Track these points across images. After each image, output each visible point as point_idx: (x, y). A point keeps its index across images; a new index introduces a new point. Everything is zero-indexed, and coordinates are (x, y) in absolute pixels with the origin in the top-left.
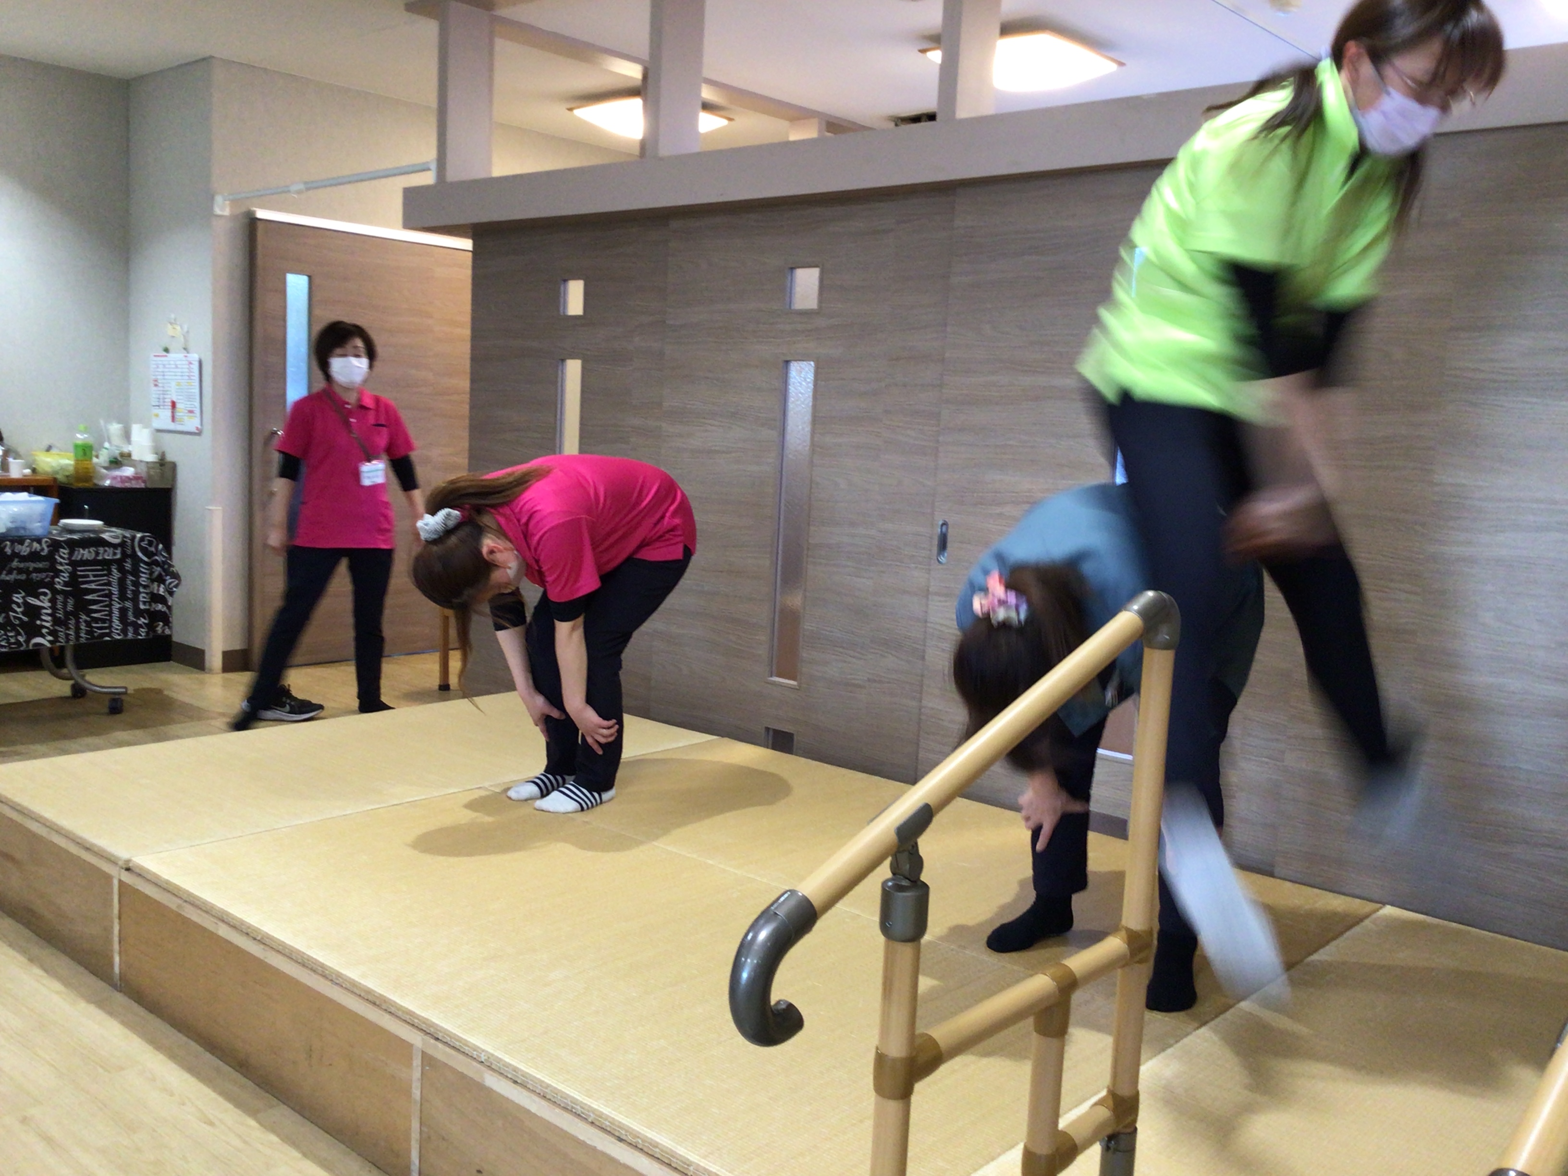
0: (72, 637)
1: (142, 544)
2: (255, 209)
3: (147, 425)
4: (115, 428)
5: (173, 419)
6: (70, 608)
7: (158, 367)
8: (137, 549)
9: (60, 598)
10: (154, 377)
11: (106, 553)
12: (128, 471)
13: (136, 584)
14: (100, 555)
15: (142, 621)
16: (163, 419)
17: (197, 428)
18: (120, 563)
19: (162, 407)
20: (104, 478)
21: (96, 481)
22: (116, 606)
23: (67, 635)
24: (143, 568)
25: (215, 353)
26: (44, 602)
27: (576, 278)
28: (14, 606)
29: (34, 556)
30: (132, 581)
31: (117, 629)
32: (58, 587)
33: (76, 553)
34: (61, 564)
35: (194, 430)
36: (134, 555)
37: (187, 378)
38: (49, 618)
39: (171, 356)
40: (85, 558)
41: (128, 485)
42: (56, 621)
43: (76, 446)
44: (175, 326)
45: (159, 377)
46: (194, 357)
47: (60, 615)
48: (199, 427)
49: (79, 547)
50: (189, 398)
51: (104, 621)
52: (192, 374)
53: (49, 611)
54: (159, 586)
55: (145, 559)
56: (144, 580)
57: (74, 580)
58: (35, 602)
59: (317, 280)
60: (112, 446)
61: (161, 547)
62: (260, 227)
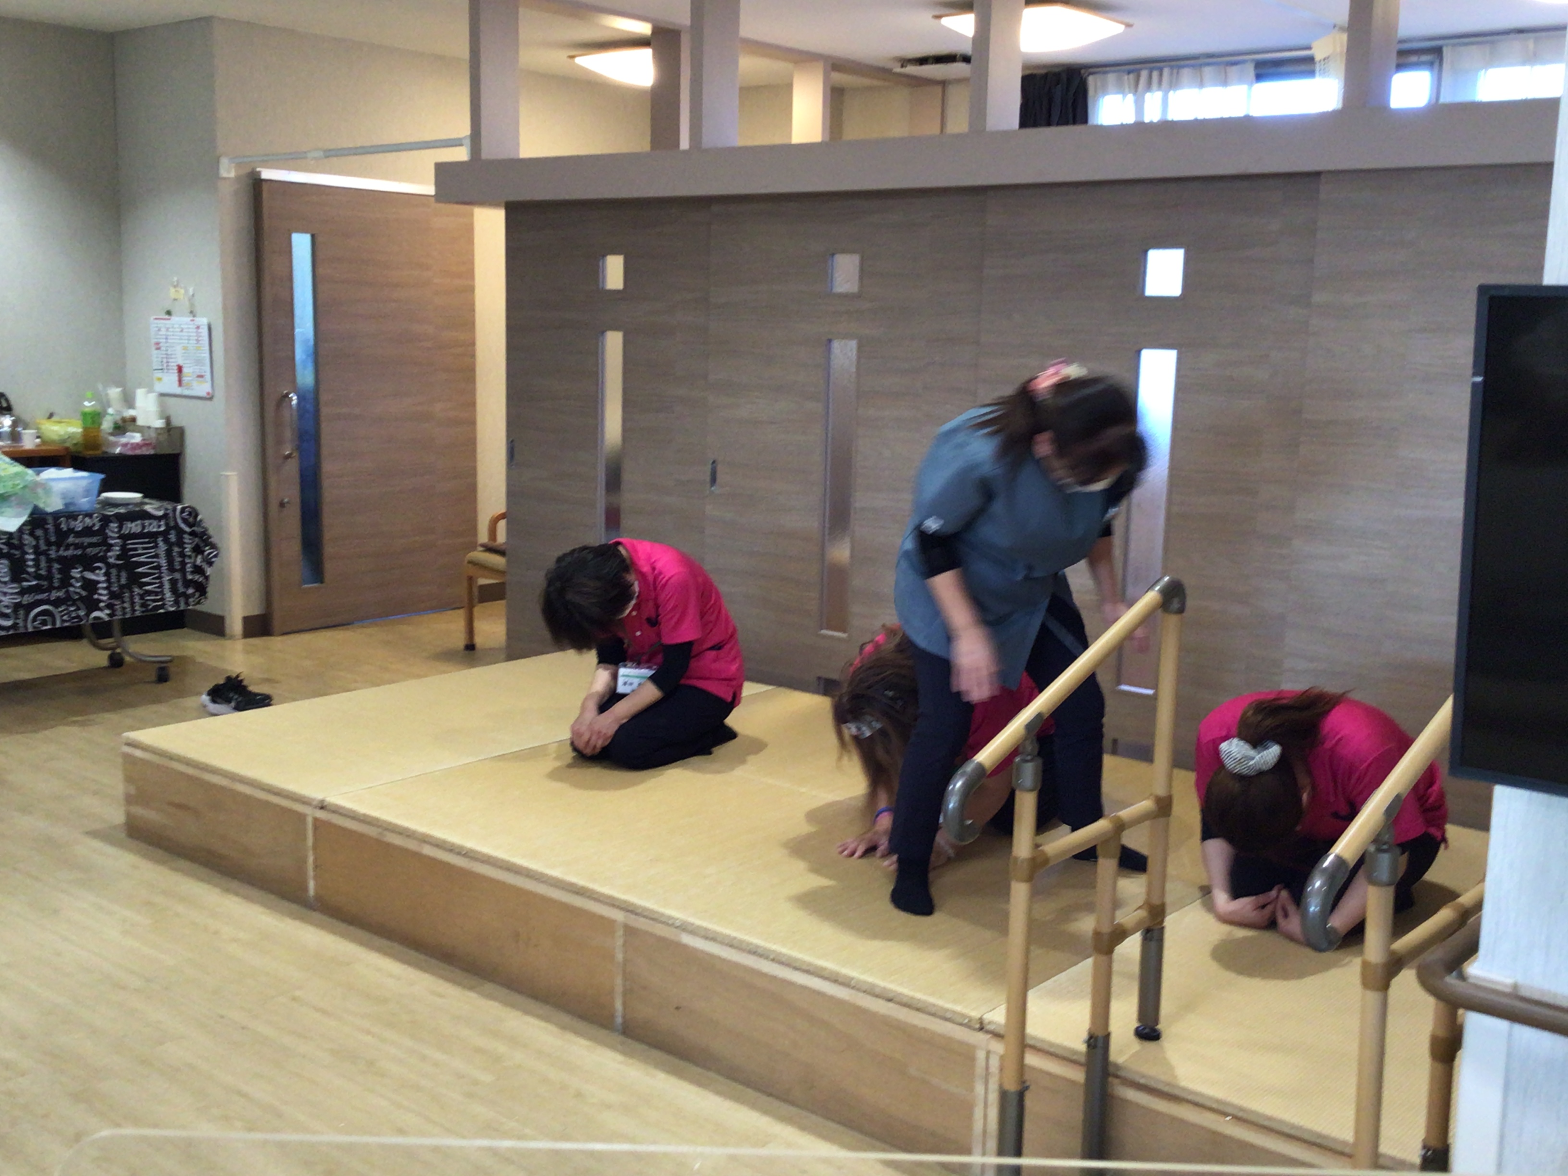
0: (128, 610)
1: (183, 515)
2: (258, 169)
3: (151, 390)
4: (114, 392)
5: (180, 383)
6: (123, 581)
7: (160, 330)
8: (179, 521)
9: (114, 571)
10: (156, 340)
11: (152, 526)
12: (136, 438)
13: (182, 555)
14: (146, 528)
15: (190, 591)
16: (168, 383)
17: (208, 393)
18: (165, 534)
19: (165, 371)
20: (115, 444)
21: (104, 449)
22: (166, 579)
23: (123, 608)
24: (187, 539)
25: (225, 318)
26: (99, 576)
27: (614, 252)
28: (73, 581)
29: (88, 531)
30: (178, 552)
31: (170, 601)
32: (111, 560)
33: (124, 527)
34: (112, 538)
35: (205, 395)
36: (176, 527)
37: (195, 342)
38: (105, 592)
39: (175, 319)
40: (132, 532)
41: (138, 452)
42: (113, 595)
43: (85, 415)
44: (178, 289)
45: (161, 341)
46: (203, 321)
47: (115, 588)
48: (210, 391)
49: (127, 520)
50: (198, 362)
51: (156, 594)
52: (200, 338)
53: (105, 585)
54: (196, 557)
55: (188, 529)
56: (188, 550)
57: (125, 554)
58: (90, 576)
59: (320, 239)
60: (115, 412)
61: (199, 518)
62: (265, 187)
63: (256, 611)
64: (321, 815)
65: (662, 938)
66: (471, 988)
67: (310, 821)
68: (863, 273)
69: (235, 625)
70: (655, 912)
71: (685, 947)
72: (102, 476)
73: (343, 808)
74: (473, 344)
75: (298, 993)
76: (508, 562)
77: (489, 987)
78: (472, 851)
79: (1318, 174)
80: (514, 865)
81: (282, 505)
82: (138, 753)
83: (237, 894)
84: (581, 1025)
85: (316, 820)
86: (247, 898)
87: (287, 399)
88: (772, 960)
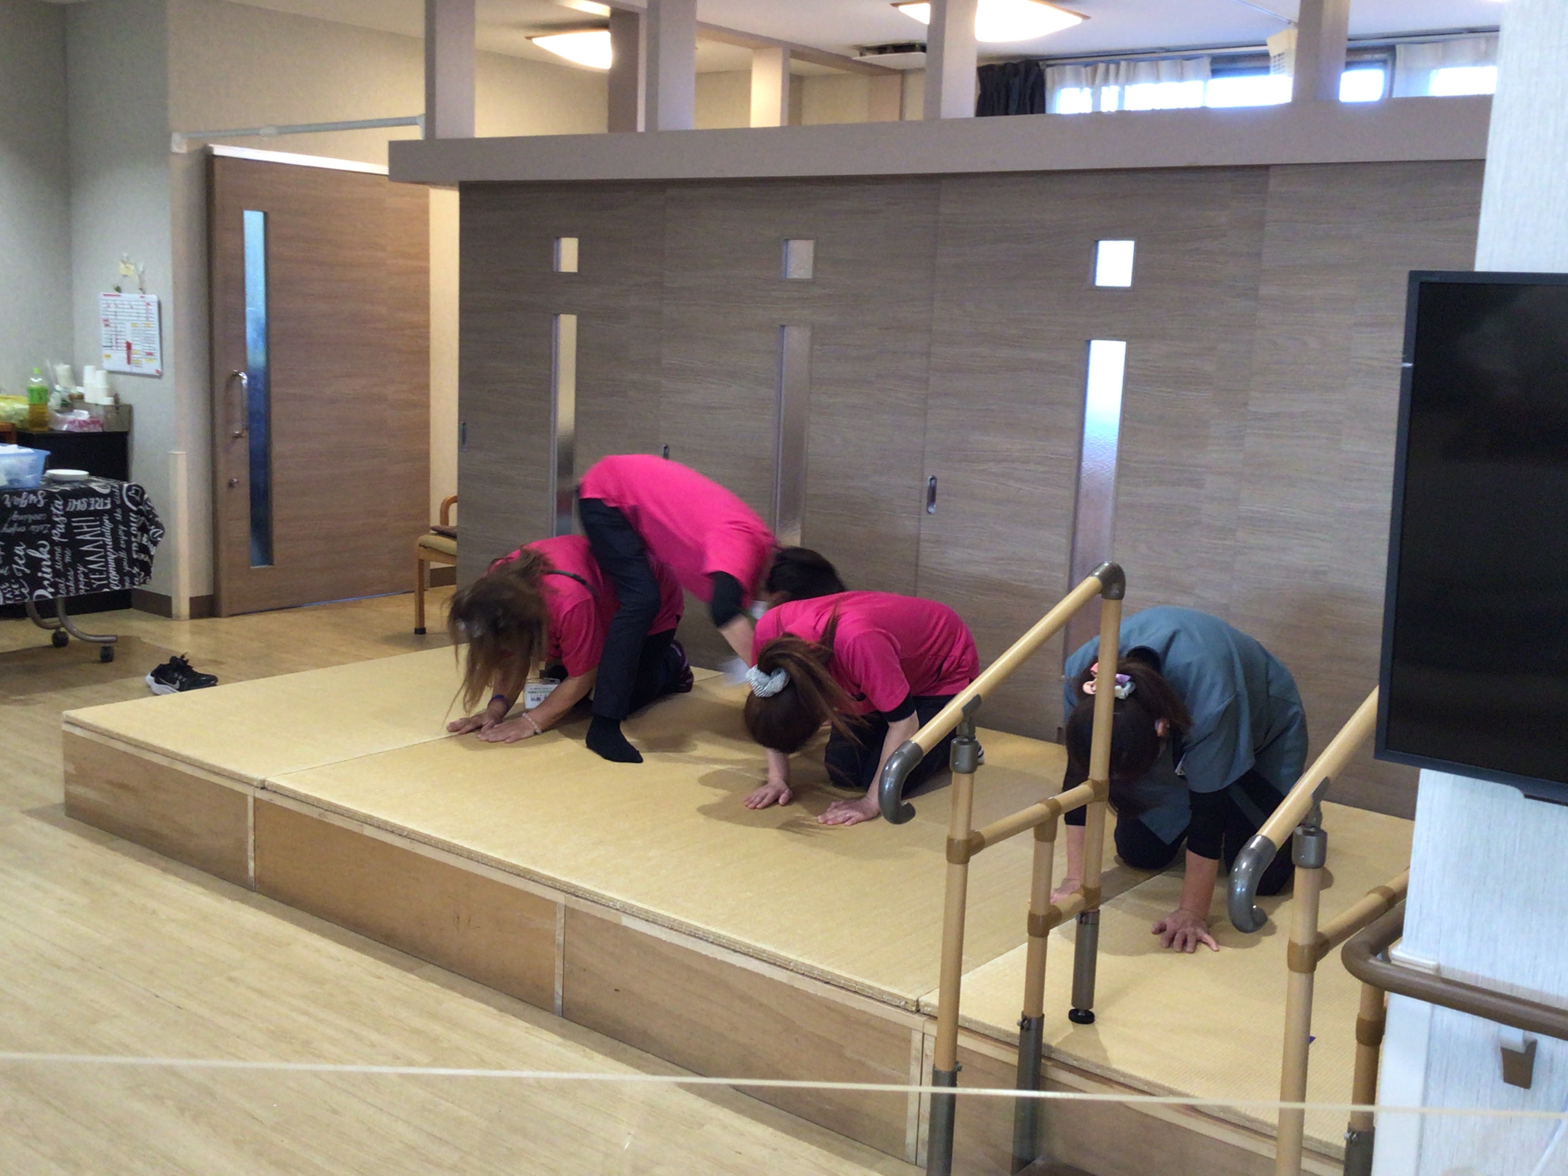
0: (72, 589)
1: (130, 493)
2: (211, 145)
3: (99, 368)
4: (62, 369)
5: (129, 361)
6: (68, 559)
7: (109, 307)
8: (126, 499)
9: (58, 549)
10: (105, 317)
11: (98, 504)
12: (84, 415)
13: (128, 534)
14: (92, 505)
15: (136, 570)
16: (117, 360)
17: (158, 371)
18: (110, 513)
19: (114, 348)
20: (63, 422)
21: (51, 426)
22: (111, 557)
23: (67, 587)
24: (133, 517)
25: (176, 295)
27: (569, 235)
28: (16, 558)
29: (32, 508)
30: (124, 531)
31: (114, 580)
32: (55, 538)
33: (69, 504)
34: (57, 516)
35: (154, 373)
36: (123, 506)
37: (144, 319)
38: (49, 570)
39: (125, 296)
40: (78, 509)
41: (86, 430)
42: (56, 573)
43: (31, 391)
44: (128, 265)
45: (110, 317)
46: (153, 298)
47: (59, 566)
48: (160, 369)
49: (73, 498)
50: (148, 340)
51: (101, 572)
52: (150, 315)
53: (49, 563)
54: (142, 536)
55: (134, 508)
56: (134, 529)
57: (69, 532)
58: (34, 553)
59: (272, 217)
60: (62, 388)
61: (146, 496)
62: (217, 164)
63: (203, 591)
64: (262, 795)
65: (602, 921)
66: (411, 970)
67: (250, 800)
68: (817, 259)
69: (182, 606)
70: (596, 894)
71: (626, 929)
72: (48, 453)
73: (284, 788)
74: (426, 326)
75: (234, 974)
76: (458, 545)
77: (429, 969)
78: (414, 832)
79: (1267, 167)
80: (455, 846)
81: (231, 485)
82: (78, 732)
83: (176, 874)
84: (519, 1006)
85: (256, 800)
86: (187, 879)
87: (237, 378)
88: (712, 943)
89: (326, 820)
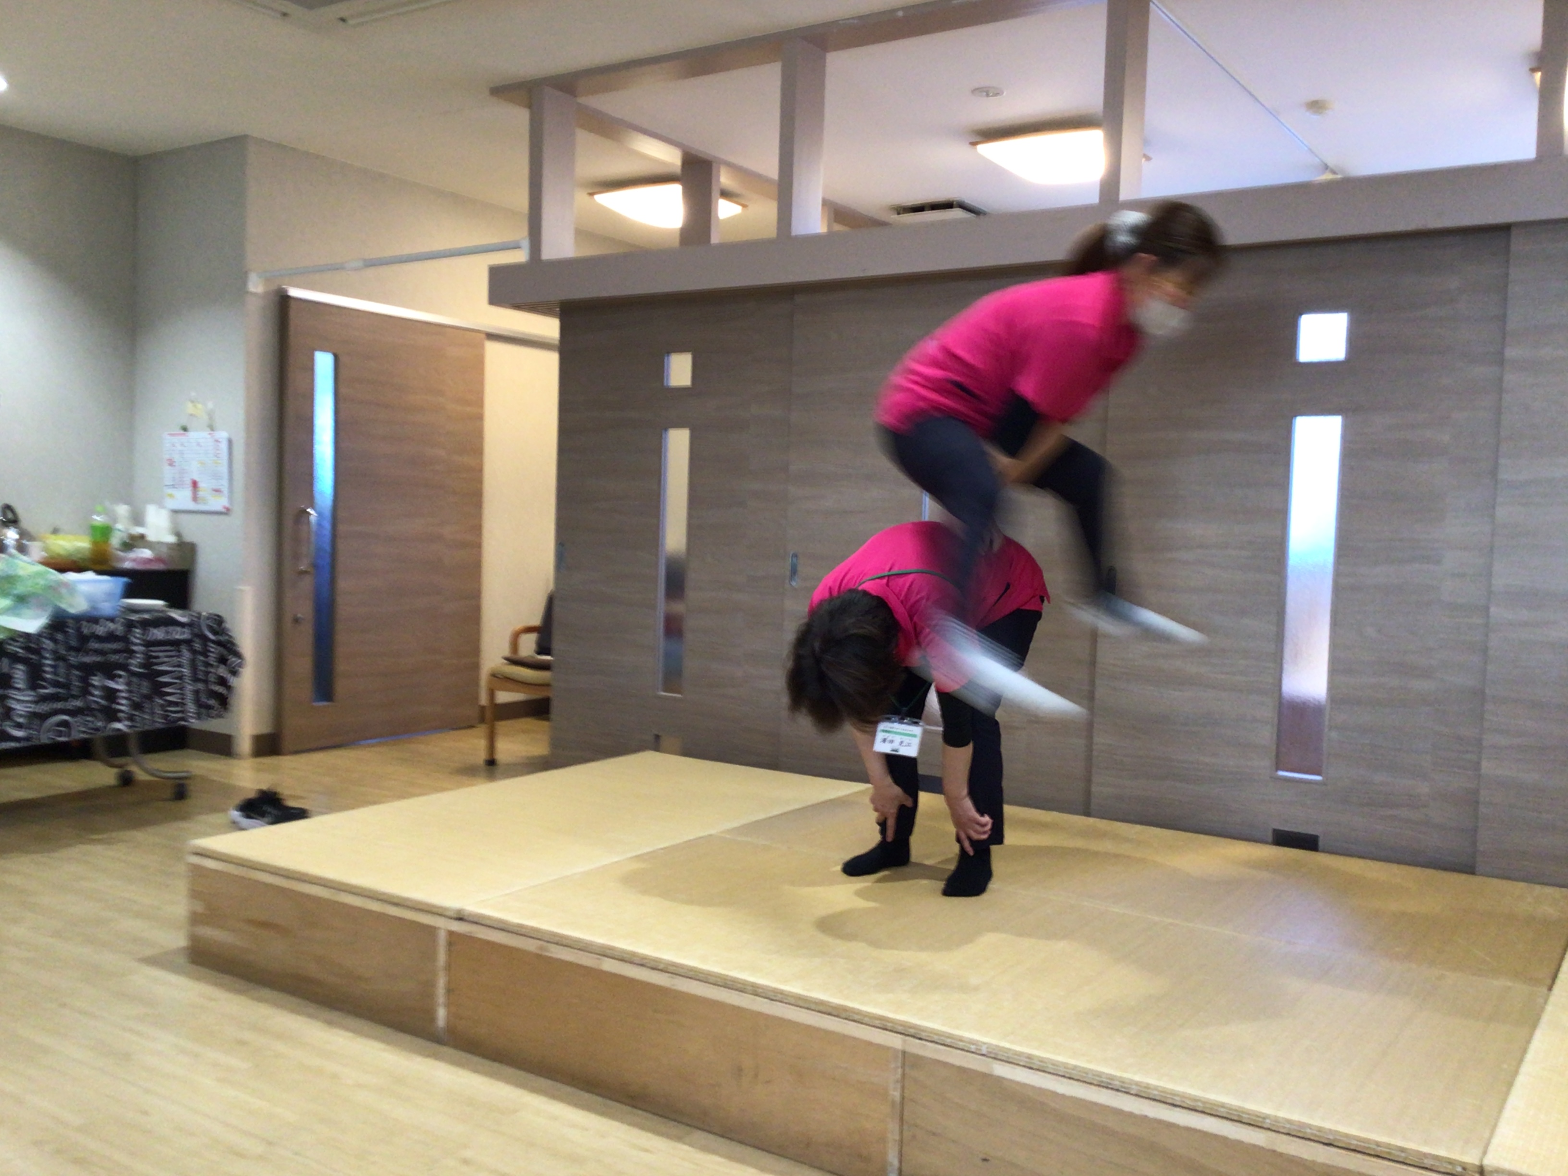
0: (148, 722)
1: (209, 623)
2: (287, 287)
3: (161, 505)
4: (122, 510)
5: (195, 498)
6: (145, 691)
7: (174, 446)
8: (204, 629)
9: (135, 680)
10: (169, 457)
11: (176, 633)
12: (146, 553)
13: (206, 664)
14: (170, 635)
15: (212, 703)
16: (182, 499)
17: (225, 507)
18: (188, 642)
19: (178, 487)
20: (123, 560)
21: (113, 564)
22: (189, 688)
23: (144, 720)
24: (212, 647)
25: (248, 432)
26: (119, 685)
27: (681, 350)
28: (93, 689)
29: (111, 637)
30: (202, 661)
32: (133, 668)
33: (149, 633)
34: (136, 644)
35: (221, 509)
36: (201, 635)
37: (213, 456)
38: (125, 702)
39: (192, 435)
40: (156, 639)
41: (148, 567)
42: (134, 705)
43: (93, 529)
44: (196, 404)
45: (175, 456)
46: (223, 435)
47: (136, 698)
48: (228, 506)
49: (152, 627)
50: (216, 476)
51: (178, 704)
52: (220, 453)
53: (125, 694)
54: (220, 666)
55: (213, 638)
56: (212, 659)
57: (148, 664)
58: (112, 684)
59: (343, 359)
60: (123, 528)
61: (225, 625)
62: (292, 306)
63: (266, 730)
64: (456, 927)
65: (962, 1070)
66: (679, 1139)
67: (442, 935)
69: (245, 744)
70: (950, 1036)
71: (1000, 1080)
72: (122, 583)
73: (489, 918)
74: (480, 470)
77: (701, 1136)
81: (296, 621)
85: (451, 933)
87: (304, 514)
88: (1136, 1095)
89: (550, 955)
